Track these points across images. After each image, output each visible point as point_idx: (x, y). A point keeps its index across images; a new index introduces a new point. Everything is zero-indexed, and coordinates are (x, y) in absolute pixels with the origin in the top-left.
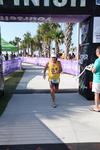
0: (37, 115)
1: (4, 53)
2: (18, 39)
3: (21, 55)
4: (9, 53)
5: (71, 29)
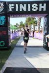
0: (25, 56)
1: (11, 30)
2: (17, 24)
3: (18, 31)
4: (14, 30)
5: (40, 20)
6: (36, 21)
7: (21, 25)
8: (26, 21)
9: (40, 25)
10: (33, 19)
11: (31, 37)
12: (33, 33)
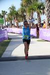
3: (7, 26)
6: (42, 4)
7: (11, 14)
8: (22, 5)
11: (34, 37)
12: (38, 30)
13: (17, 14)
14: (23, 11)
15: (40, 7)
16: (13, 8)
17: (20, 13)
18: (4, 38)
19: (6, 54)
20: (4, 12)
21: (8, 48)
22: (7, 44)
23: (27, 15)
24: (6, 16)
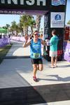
5: (40, 19)
6: (34, 22)
7: (13, 27)
8: (20, 21)
9: (39, 26)
10: (30, 17)
13: (17, 27)
14: (21, 25)
15: (33, 23)
16: (14, 23)
17: (19, 27)
18: (7, 44)
19: (9, 54)
20: (8, 25)
21: (11, 50)
22: (10, 47)
23: (24, 28)
24: (9, 28)
